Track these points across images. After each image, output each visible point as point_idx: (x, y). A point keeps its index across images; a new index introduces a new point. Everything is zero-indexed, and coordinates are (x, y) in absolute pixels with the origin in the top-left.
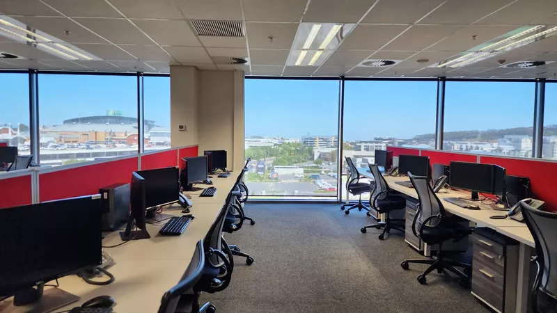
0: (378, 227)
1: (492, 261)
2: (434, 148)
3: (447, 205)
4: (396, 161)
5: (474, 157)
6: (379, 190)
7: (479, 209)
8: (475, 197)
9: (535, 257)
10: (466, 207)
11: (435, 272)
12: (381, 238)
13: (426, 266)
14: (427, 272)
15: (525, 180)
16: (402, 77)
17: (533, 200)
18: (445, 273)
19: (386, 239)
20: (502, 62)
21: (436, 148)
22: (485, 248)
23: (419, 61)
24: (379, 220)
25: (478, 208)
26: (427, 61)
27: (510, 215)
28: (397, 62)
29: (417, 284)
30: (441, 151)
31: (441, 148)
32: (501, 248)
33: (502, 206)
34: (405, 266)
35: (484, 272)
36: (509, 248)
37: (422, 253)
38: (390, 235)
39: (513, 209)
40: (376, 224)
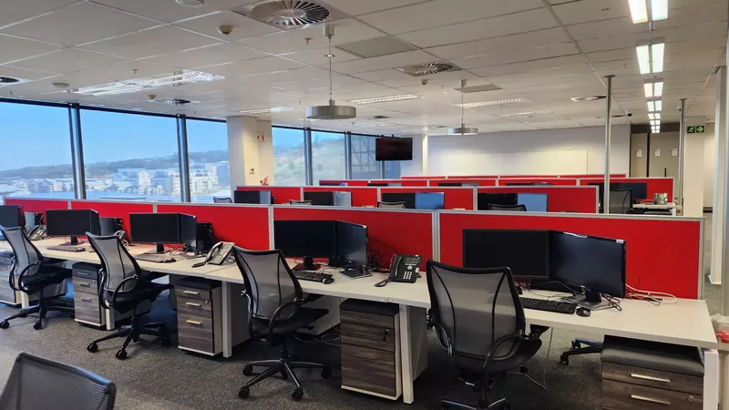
0: (24, 315)
1: (199, 308)
4: (29, 218)
5: (150, 207)
7: (175, 261)
8: (160, 250)
9: (244, 292)
10: (162, 262)
12: (38, 327)
14: (126, 345)
15: (209, 225)
17: (224, 243)
19: (46, 327)
20: (152, 97)
22: (189, 298)
23: (55, 84)
24: (20, 306)
25: (173, 261)
27: (208, 261)
28: (22, 81)
32: (208, 293)
33: (193, 254)
34: (93, 348)
35: (190, 321)
36: (214, 291)
38: (47, 320)
39: (209, 254)
40: (17, 312)
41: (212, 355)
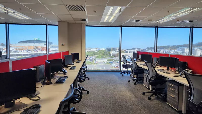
0: (134, 80)
1: (174, 92)
2: (154, 52)
3: (158, 72)
4: (140, 57)
5: (168, 55)
6: (134, 67)
7: (170, 73)
8: (168, 69)
9: (189, 90)
10: (165, 73)
11: (154, 96)
12: (135, 84)
13: (151, 94)
14: (151, 96)
15: (186, 63)
16: (143, 26)
17: (188, 70)
18: (157, 96)
19: (137, 84)
20: (178, 21)
21: (155, 52)
22: (171, 87)
23: (148, 20)
25: (169, 73)
26: (152, 20)
27: (180, 75)
28: (141, 20)
29: (148, 100)
30: (157, 53)
31: (157, 52)
32: (177, 87)
33: (178, 72)
34: (144, 94)
35: (171, 95)
36: (180, 87)
37: (149, 89)
38: (138, 83)
39: (181, 73)
40: (133, 79)
41: (177, 110)
